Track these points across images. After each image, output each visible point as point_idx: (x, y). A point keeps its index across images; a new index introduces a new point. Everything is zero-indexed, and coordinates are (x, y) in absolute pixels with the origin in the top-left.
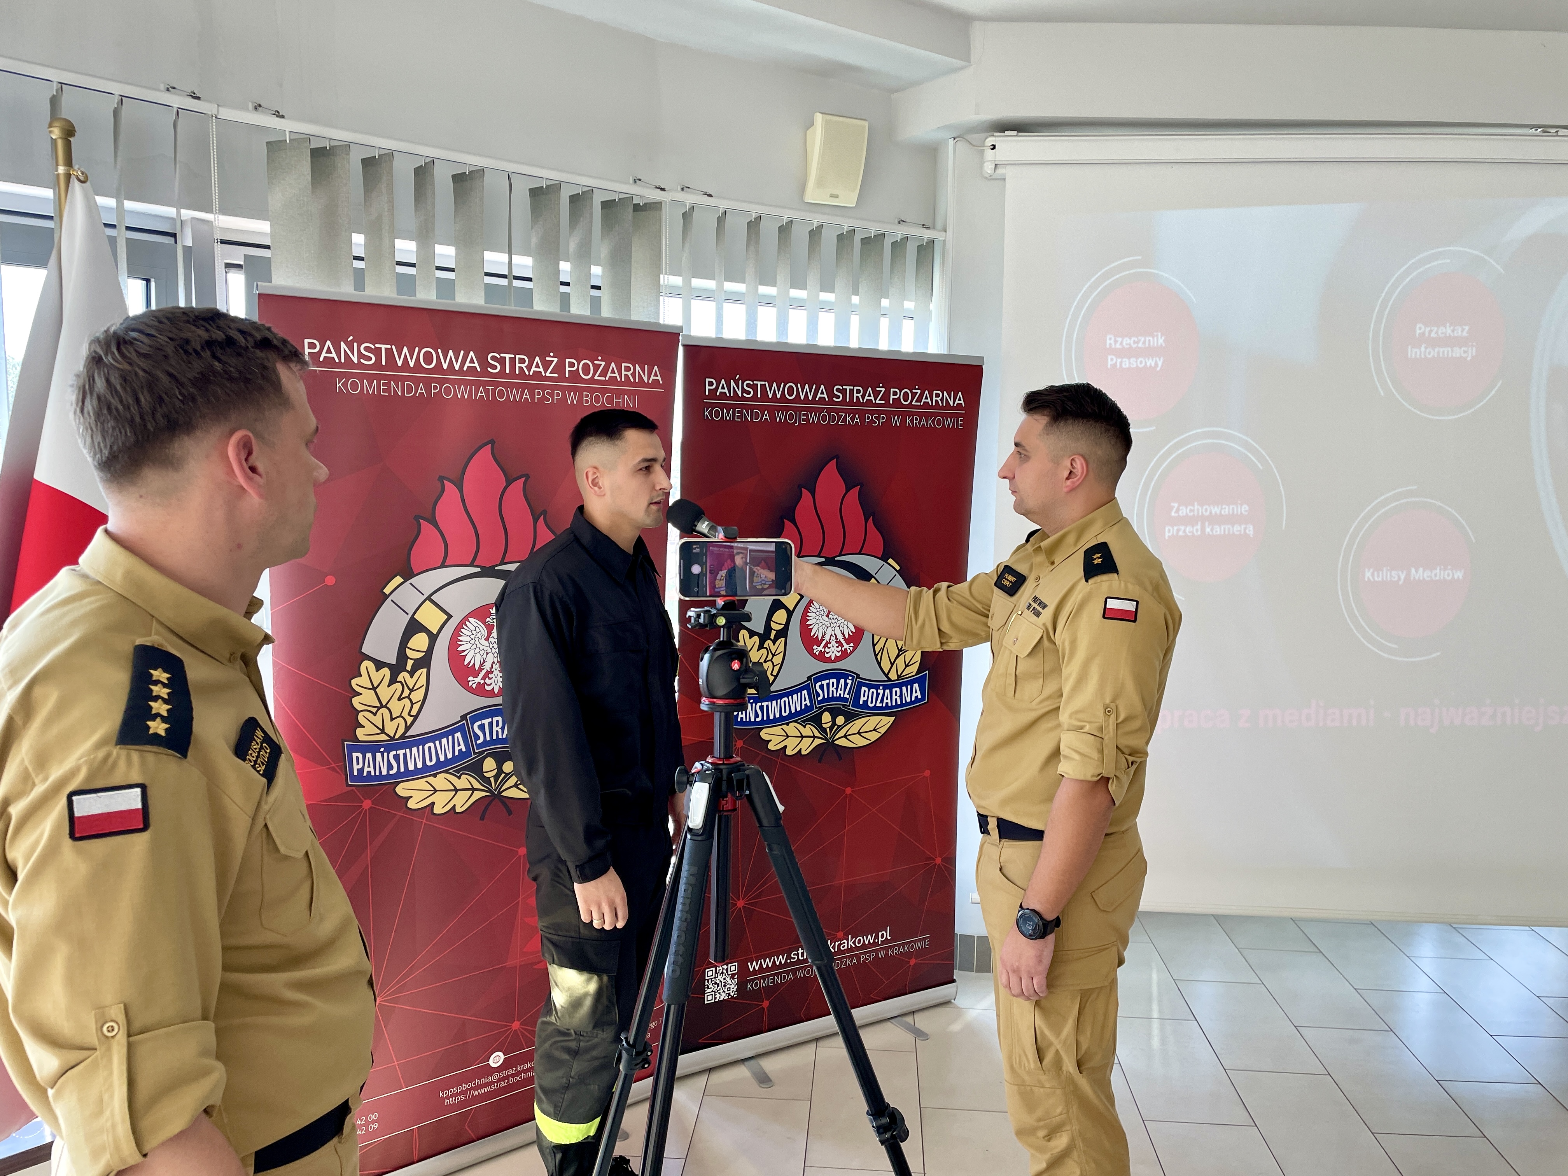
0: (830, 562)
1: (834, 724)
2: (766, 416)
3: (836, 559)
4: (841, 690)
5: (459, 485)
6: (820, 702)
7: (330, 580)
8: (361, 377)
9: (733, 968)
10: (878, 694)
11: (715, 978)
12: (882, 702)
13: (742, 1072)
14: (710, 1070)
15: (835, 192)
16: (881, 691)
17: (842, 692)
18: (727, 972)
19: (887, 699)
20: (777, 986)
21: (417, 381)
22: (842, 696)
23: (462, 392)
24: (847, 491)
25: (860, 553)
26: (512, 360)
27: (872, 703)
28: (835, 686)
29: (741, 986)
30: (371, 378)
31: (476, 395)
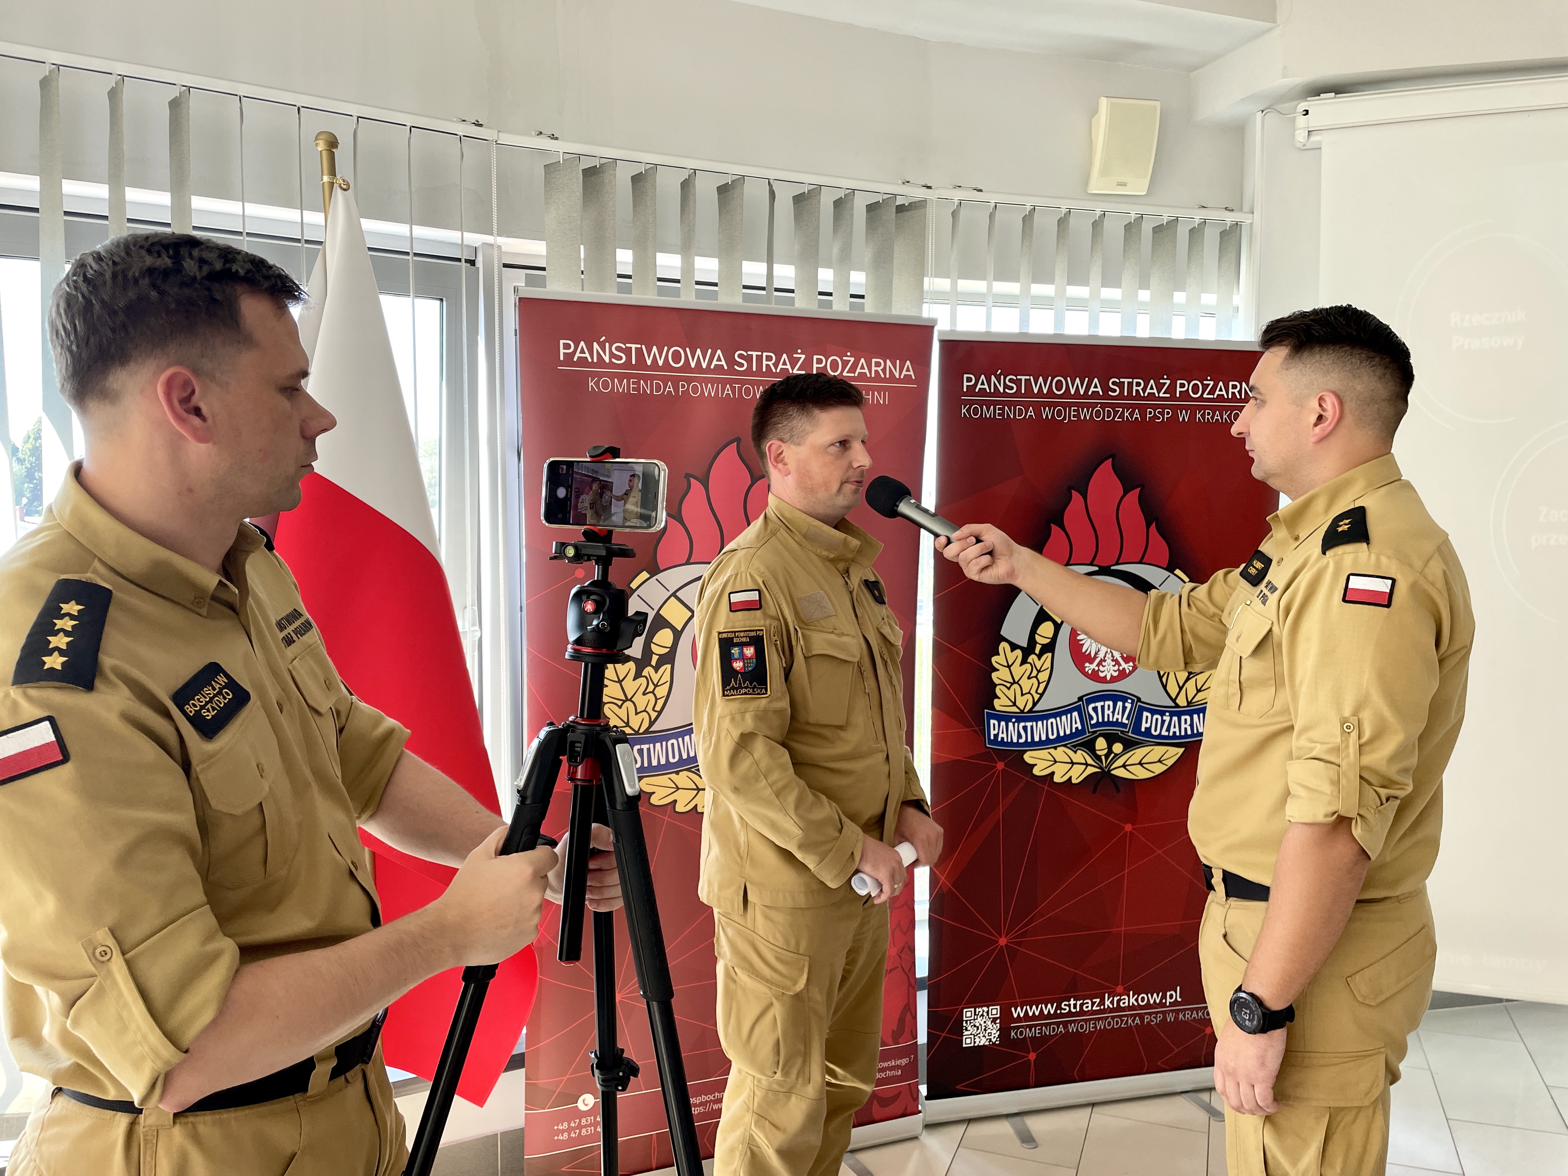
0: (1105, 571)
1: (1110, 751)
2: (1031, 412)
3: (1112, 568)
4: (1118, 714)
5: (705, 482)
6: (1093, 726)
8: (612, 376)
9: (994, 1012)
10: (1163, 722)
11: (974, 1020)
12: (1168, 730)
13: (1005, 1128)
14: (969, 1121)
15: (1122, 179)
16: (1167, 718)
17: (1120, 717)
18: (988, 1015)
19: (1175, 727)
20: (1045, 1038)
21: (665, 380)
22: (1120, 721)
23: (709, 390)
24: (1125, 494)
25: (1140, 562)
26: (759, 358)
27: (1156, 730)
28: (1111, 709)
29: (1004, 1032)
30: (620, 378)
31: (722, 394)
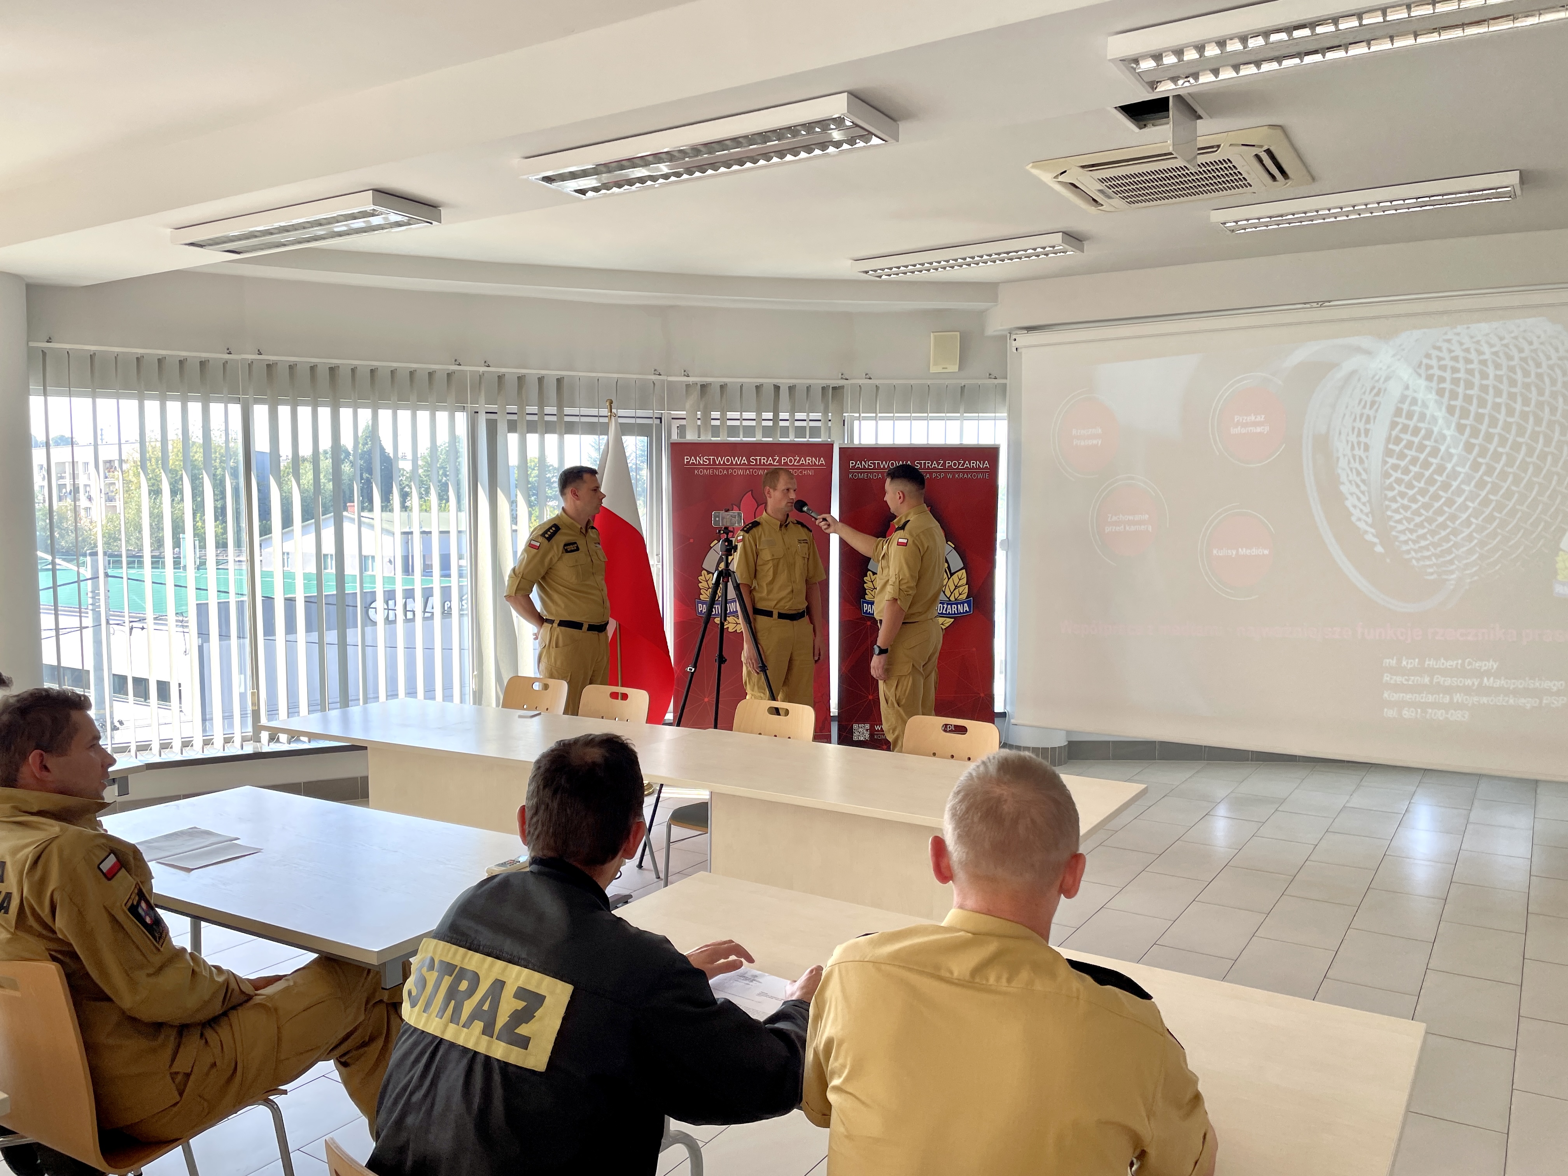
5: (739, 507)
7: (692, 541)
8: (704, 469)
9: (868, 727)
10: (943, 607)
11: (858, 729)
12: (946, 611)
15: (945, 367)
18: (865, 728)
19: (949, 610)
21: (724, 469)
23: (741, 472)
26: (760, 459)
27: (940, 611)
29: (872, 735)
30: (707, 469)
31: (745, 474)
